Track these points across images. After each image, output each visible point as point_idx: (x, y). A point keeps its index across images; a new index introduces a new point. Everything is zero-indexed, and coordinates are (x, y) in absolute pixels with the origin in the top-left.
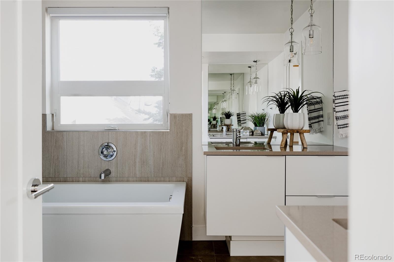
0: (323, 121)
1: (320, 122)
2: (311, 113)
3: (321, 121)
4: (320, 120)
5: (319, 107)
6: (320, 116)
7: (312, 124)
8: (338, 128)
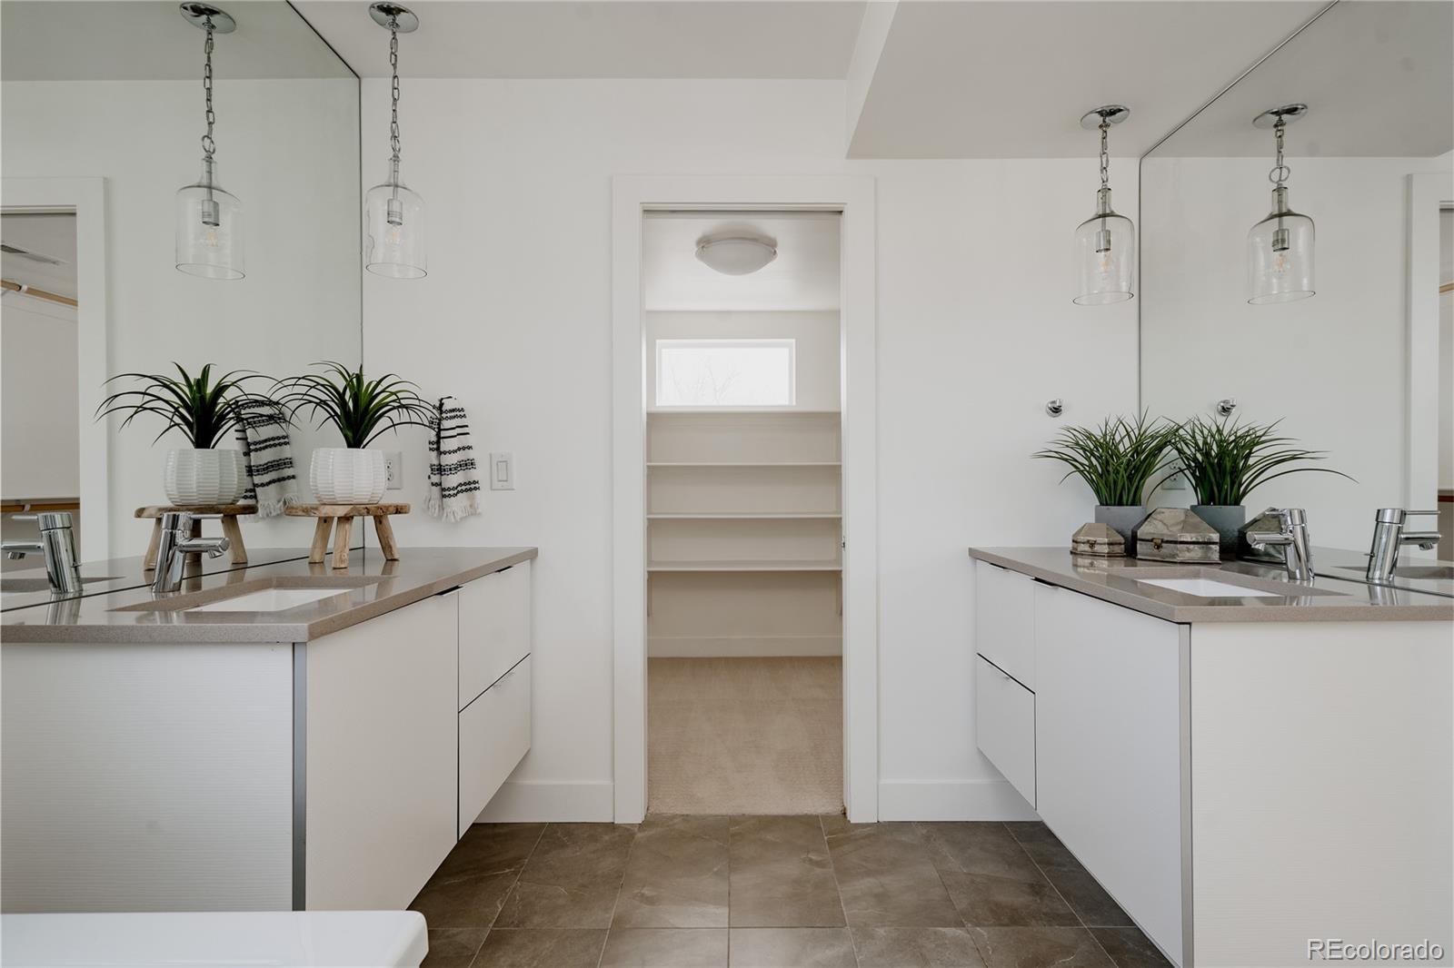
0: (293, 477)
1: (287, 481)
2: (259, 452)
3: (289, 478)
4: (281, 476)
5: (280, 434)
6: (285, 464)
7: (258, 489)
8: (444, 496)
